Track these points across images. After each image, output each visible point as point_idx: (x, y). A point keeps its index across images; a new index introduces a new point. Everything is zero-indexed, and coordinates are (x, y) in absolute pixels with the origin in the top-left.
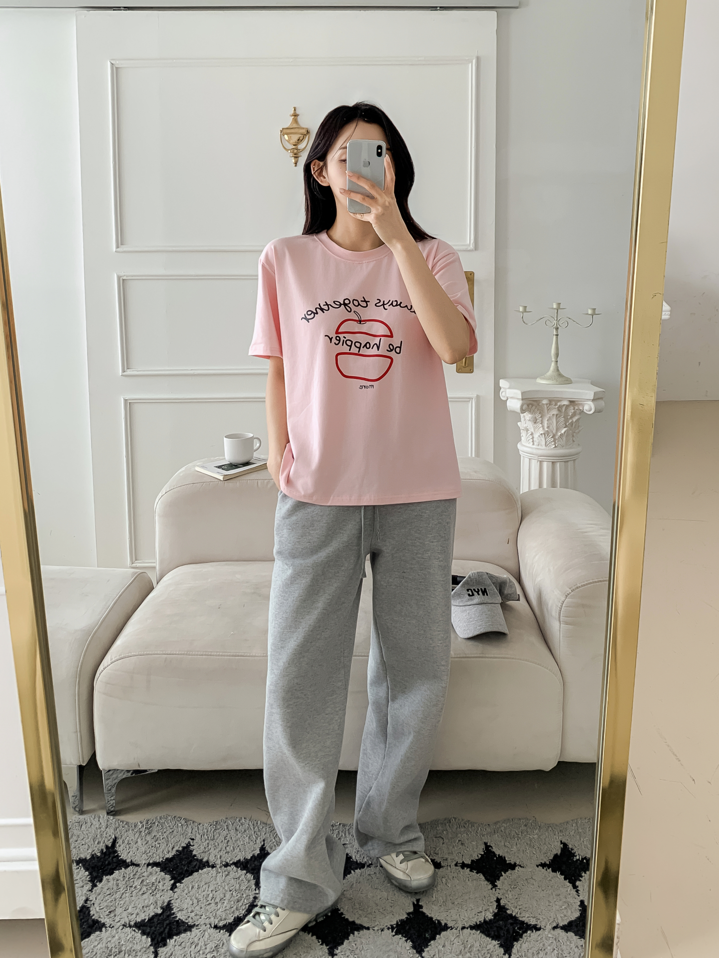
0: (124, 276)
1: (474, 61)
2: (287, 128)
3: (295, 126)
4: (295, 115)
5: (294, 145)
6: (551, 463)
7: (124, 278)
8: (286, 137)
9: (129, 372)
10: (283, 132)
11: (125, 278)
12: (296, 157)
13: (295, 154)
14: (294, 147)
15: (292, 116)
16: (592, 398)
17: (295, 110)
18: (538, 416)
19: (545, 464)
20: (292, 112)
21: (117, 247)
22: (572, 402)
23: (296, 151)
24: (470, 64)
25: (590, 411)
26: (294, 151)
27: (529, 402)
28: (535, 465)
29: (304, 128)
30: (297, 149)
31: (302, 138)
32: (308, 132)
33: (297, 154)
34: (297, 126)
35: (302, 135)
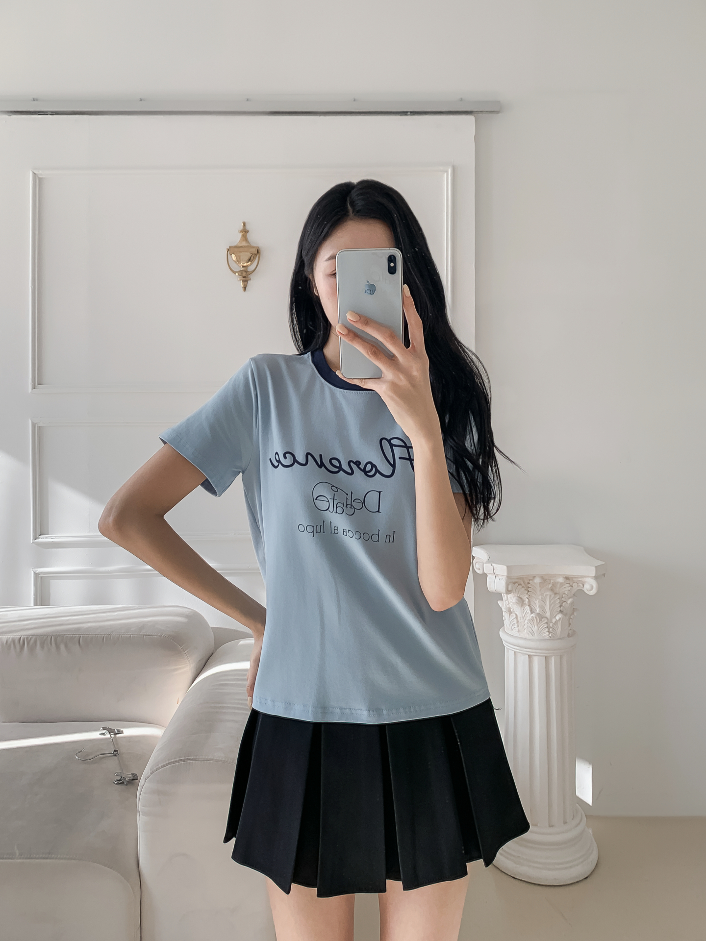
0: (40, 423)
1: (450, 171)
2: (235, 247)
3: (244, 244)
4: (245, 232)
5: (243, 267)
6: (544, 658)
7: (39, 425)
8: (233, 255)
9: (42, 539)
10: (231, 250)
11: (41, 425)
12: (244, 281)
13: (244, 277)
14: (242, 269)
15: (241, 232)
16: (594, 575)
17: (244, 224)
18: (525, 597)
19: (536, 660)
20: (241, 227)
21: (34, 387)
22: (567, 578)
23: (244, 274)
24: (445, 174)
25: (592, 589)
26: (242, 273)
27: (514, 581)
28: (523, 660)
29: (254, 247)
30: (246, 271)
31: (252, 258)
32: (258, 251)
33: (245, 277)
34: (247, 245)
35: (253, 254)
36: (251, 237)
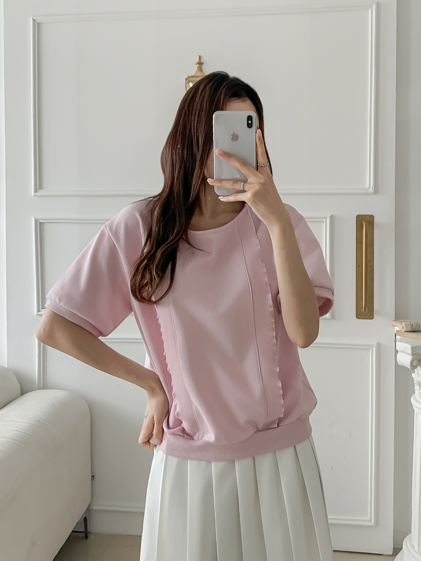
0: (41, 219)
1: (374, 7)
2: (193, 77)
4: (200, 64)
8: (190, 83)
10: (188, 80)
11: (41, 221)
15: (197, 64)
17: (200, 58)
20: (197, 60)
21: (36, 191)
24: (371, 11)
34: (201, 75)
36: (205, 68)
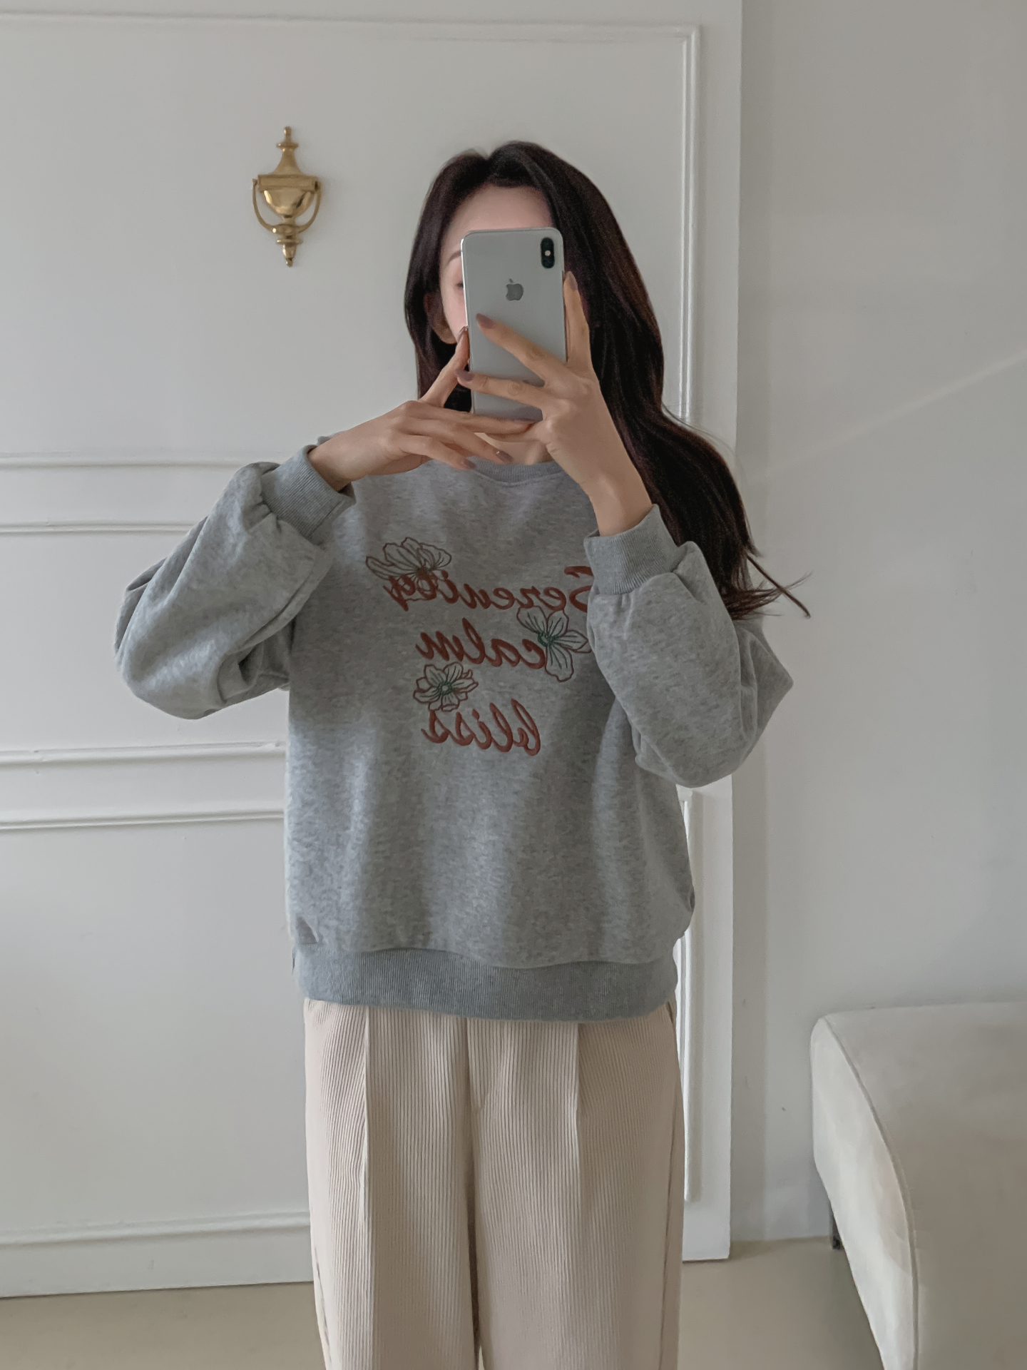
2: (270, 176)
3: (288, 170)
4: (289, 145)
5: (287, 216)
8: (266, 193)
10: (261, 183)
12: (289, 246)
13: (289, 237)
14: (284, 221)
15: (282, 146)
17: (289, 130)
20: (281, 137)
23: (289, 231)
26: (284, 230)
29: (307, 178)
30: (292, 226)
31: (305, 202)
32: (317, 186)
33: (291, 237)
34: (293, 173)
35: (305, 192)
36: (302, 156)
